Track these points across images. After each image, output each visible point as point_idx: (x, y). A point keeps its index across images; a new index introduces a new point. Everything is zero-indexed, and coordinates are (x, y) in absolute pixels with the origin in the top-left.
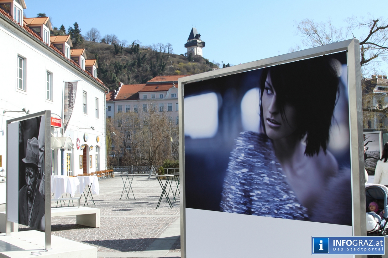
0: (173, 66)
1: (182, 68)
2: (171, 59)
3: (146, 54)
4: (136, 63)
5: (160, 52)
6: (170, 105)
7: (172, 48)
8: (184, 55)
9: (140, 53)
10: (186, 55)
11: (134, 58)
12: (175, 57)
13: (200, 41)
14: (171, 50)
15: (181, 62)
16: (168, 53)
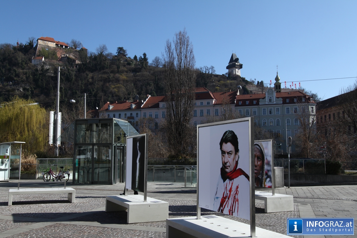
0: (214, 84)
1: (222, 85)
2: (213, 78)
5: (206, 73)
8: (225, 75)
10: (227, 75)
12: (217, 77)
13: (239, 64)
14: (214, 71)
15: (221, 80)
16: (212, 73)
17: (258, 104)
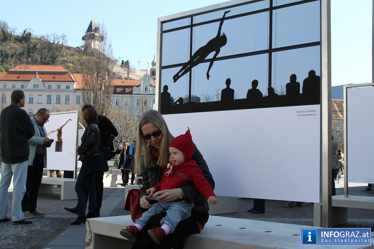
0: (65, 59)
1: (76, 61)
2: (64, 51)
3: (37, 44)
4: (26, 53)
5: (54, 43)
6: (31, 97)
7: (66, 40)
8: (80, 48)
9: (31, 42)
10: (83, 48)
11: (24, 47)
12: (70, 50)
13: (98, 35)
14: (65, 41)
15: (75, 55)
16: (62, 44)
17: (131, 93)
